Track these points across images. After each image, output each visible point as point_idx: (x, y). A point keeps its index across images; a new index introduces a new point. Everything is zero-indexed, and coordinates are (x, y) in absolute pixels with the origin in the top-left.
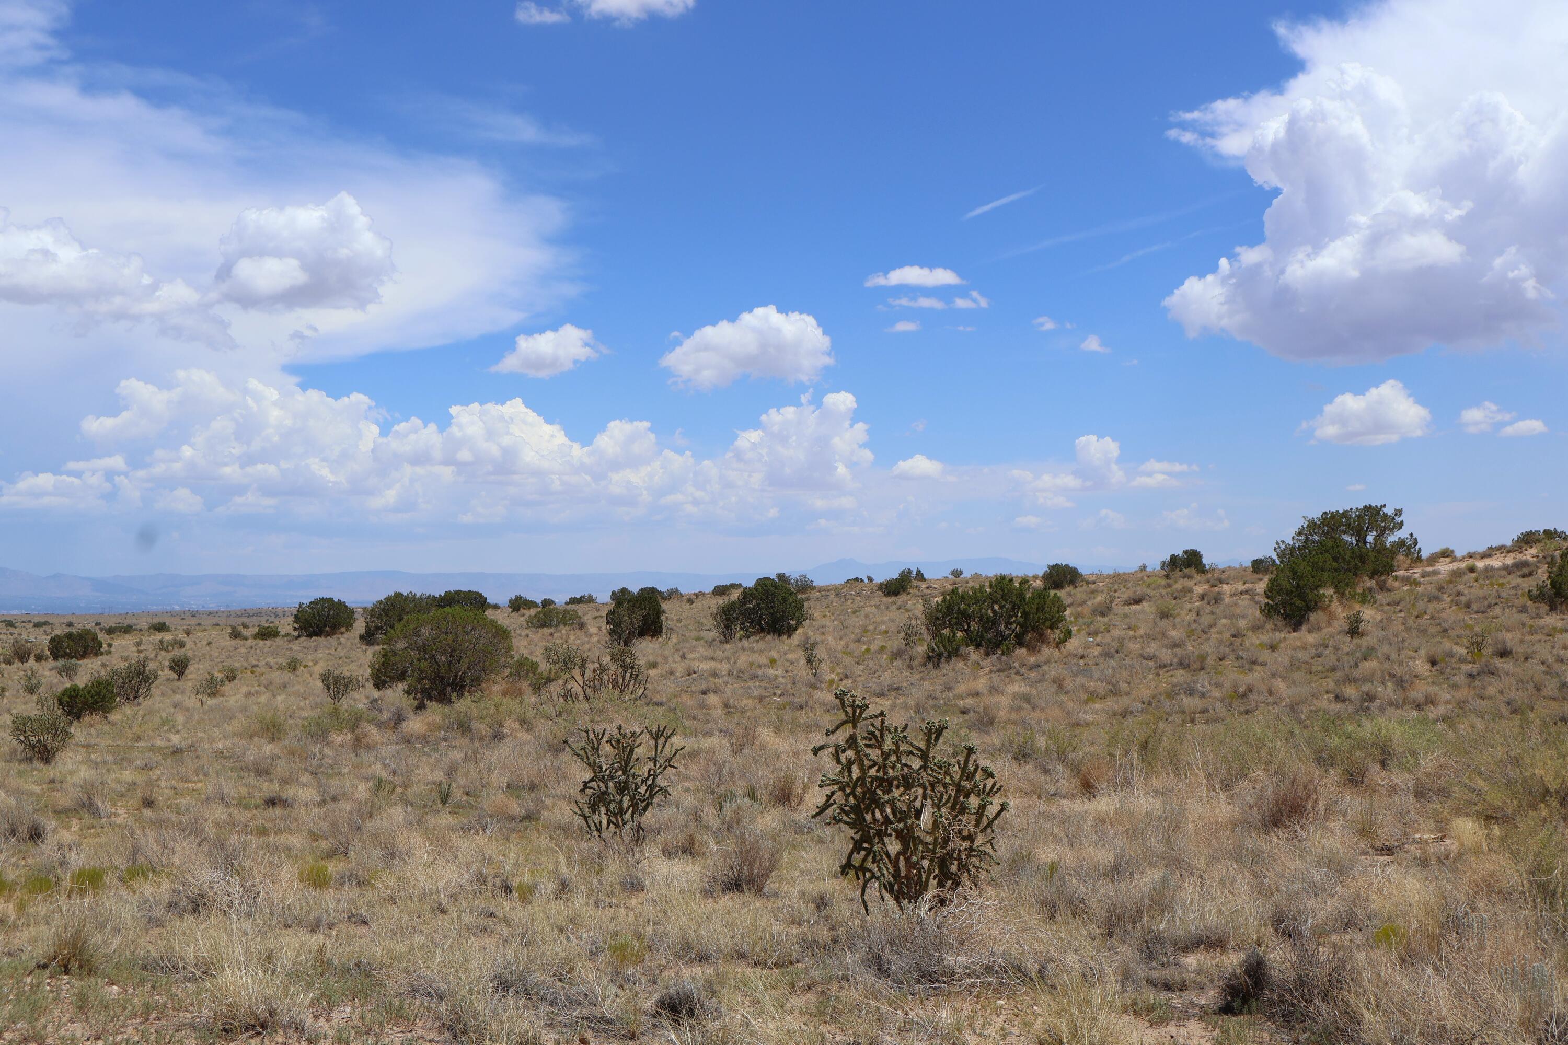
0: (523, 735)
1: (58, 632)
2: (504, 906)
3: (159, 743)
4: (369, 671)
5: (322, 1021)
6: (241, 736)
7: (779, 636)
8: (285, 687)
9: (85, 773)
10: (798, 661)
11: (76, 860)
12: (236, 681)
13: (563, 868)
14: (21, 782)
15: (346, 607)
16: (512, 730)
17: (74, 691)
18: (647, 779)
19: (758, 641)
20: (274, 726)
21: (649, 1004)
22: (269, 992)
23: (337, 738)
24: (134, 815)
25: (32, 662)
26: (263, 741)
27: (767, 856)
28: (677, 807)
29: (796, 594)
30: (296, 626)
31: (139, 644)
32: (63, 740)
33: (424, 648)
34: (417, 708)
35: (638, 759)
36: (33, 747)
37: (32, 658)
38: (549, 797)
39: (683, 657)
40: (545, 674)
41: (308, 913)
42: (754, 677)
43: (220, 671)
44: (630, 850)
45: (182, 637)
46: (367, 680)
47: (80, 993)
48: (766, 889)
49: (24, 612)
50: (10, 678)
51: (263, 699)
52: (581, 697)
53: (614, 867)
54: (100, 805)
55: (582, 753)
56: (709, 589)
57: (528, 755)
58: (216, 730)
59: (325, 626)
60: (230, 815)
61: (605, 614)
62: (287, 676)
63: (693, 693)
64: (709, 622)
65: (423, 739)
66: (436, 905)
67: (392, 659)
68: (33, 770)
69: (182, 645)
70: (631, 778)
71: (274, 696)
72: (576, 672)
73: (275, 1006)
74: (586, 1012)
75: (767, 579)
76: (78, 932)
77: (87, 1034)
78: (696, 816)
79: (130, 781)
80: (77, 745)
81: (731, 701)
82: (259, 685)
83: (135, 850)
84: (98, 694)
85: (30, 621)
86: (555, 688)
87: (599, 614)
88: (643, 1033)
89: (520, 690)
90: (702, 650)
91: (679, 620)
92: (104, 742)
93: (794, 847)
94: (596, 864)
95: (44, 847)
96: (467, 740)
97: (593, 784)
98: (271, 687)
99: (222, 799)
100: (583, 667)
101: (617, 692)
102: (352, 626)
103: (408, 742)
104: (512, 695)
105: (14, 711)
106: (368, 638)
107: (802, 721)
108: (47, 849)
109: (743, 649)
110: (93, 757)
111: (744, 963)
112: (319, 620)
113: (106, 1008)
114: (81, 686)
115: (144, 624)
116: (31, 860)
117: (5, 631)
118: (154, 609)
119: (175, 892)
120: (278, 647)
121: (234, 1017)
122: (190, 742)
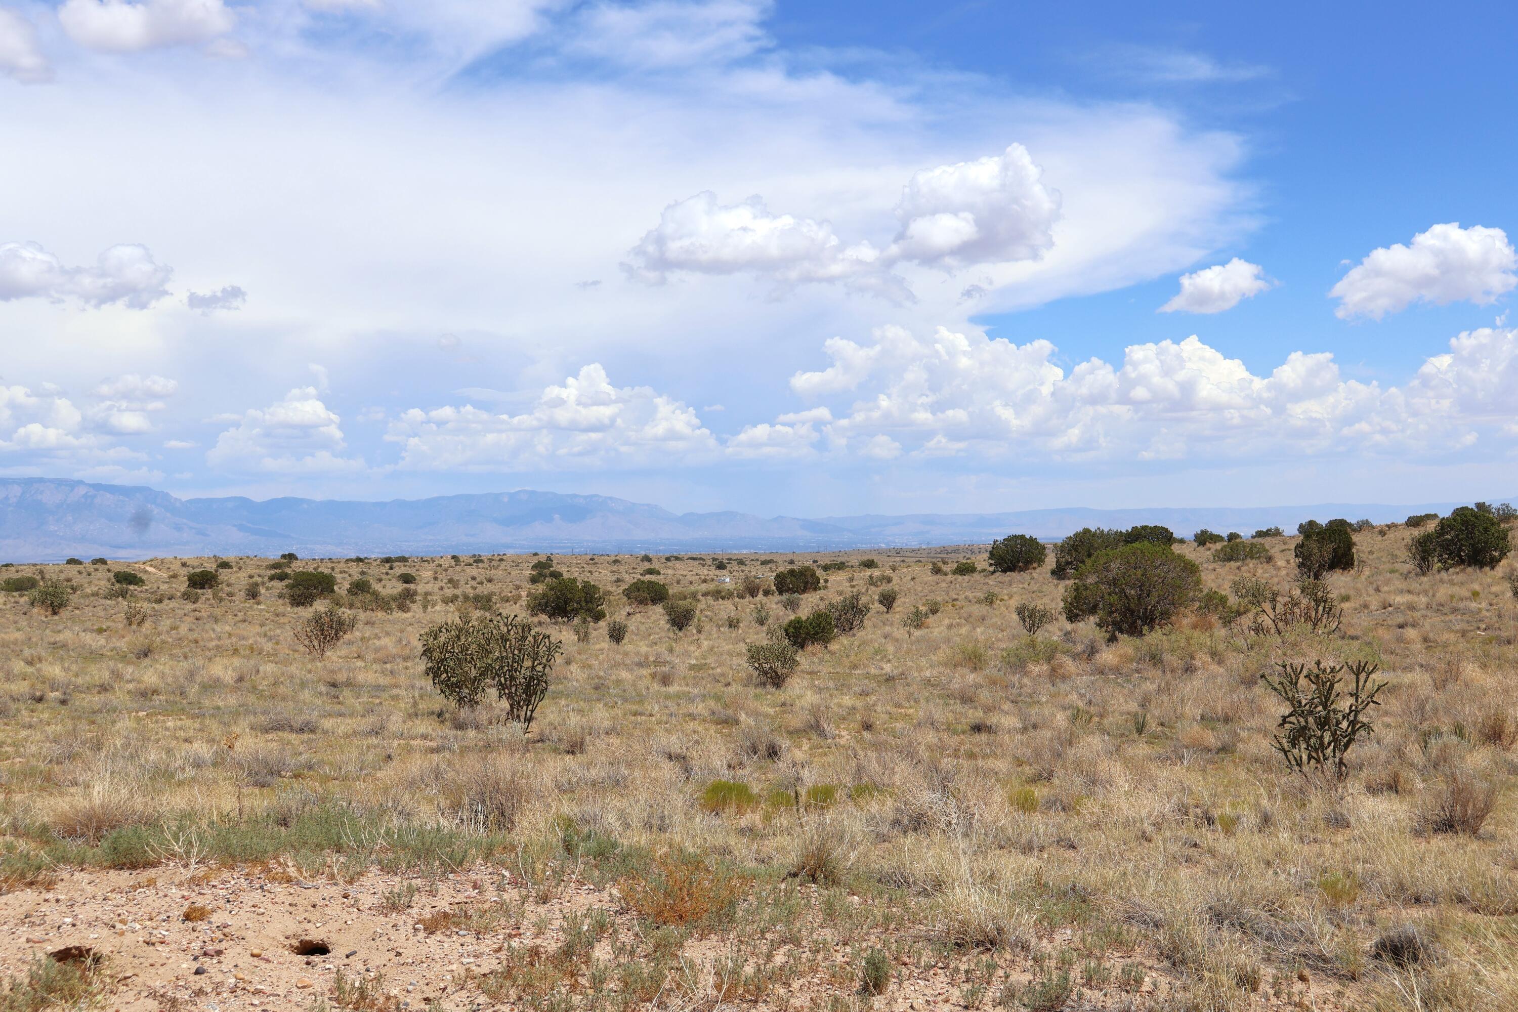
0: (1214, 667)
1: (781, 569)
2: (1207, 837)
3: (873, 671)
4: (1062, 604)
5: (1045, 942)
6: (946, 665)
7: (1481, 567)
8: (983, 620)
9: (811, 698)
10: (1503, 593)
11: (810, 777)
12: (939, 614)
13: (1265, 802)
14: (757, 704)
15: (1037, 543)
16: (1204, 663)
17: (798, 622)
18: (1349, 714)
19: (1457, 573)
20: (975, 657)
21: (1368, 945)
22: (996, 911)
23: (1035, 669)
24: (856, 737)
25: (760, 596)
26: (966, 671)
27: (1481, 797)
28: (1378, 743)
29: (1499, 525)
30: (992, 562)
31: (851, 580)
32: (791, 667)
33: (1114, 582)
34: (1109, 640)
35: (1338, 695)
36: (766, 673)
37: (761, 592)
38: (1244, 729)
39: (1378, 590)
40: (1235, 607)
41: (1020, 835)
42: (1455, 610)
43: (924, 605)
44: (1331, 787)
45: (889, 573)
46: (1060, 613)
47: (827, 901)
48: (1481, 831)
49: (752, 551)
50: (743, 611)
51: (964, 630)
52: (1273, 631)
53: (1317, 803)
54: (826, 727)
55: (1279, 687)
56: (1402, 519)
57: (1220, 688)
58: (923, 659)
59: (1018, 562)
60: (940, 739)
61: (1293, 547)
62: (984, 609)
63: (1389, 626)
64: (1404, 554)
65: (1116, 670)
66: (1140, 834)
67: (1084, 593)
68: (767, 693)
69: (889, 580)
70: (1332, 713)
71: (974, 628)
72: (1267, 606)
73: (1002, 924)
74: (1302, 949)
75: (1466, 508)
76: (823, 845)
77: (836, 939)
78: (1399, 752)
79: (850, 705)
80: (802, 671)
81: (1431, 635)
82: (960, 618)
83: (860, 768)
84: (819, 625)
85: (757, 560)
86: (1246, 621)
87: (1286, 547)
88: (1364, 974)
89: (1210, 623)
90: (1397, 583)
91: (1371, 552)
92: (826, 670)
93: (1509, 789)
94: (1299, 798)
95: (780, 764)
96: (1159, 672)
97: (1292, 719)
98: (971, 620)
99: (932, 724)
100: (1274, 600)
101: (1310, 626)
102: (1043, 561)
103: (1102, 673)
104: (1202, 628)
105: (748, 641)
106: (1059, 573)
107: (1511, 657)
108: (782, 767)
109: (1442, 581)
110: (817, 682)
111: (1465, 907)
112: (1013, 556)
113: (850, 917)
114: (804, 618)
115: (855, 561)
116: (770, 776)
117: (737, 568)
118: (864, 546)
119: (898, 810)
120: (976, 581)
121: (965, 933)
122: (900, 670)
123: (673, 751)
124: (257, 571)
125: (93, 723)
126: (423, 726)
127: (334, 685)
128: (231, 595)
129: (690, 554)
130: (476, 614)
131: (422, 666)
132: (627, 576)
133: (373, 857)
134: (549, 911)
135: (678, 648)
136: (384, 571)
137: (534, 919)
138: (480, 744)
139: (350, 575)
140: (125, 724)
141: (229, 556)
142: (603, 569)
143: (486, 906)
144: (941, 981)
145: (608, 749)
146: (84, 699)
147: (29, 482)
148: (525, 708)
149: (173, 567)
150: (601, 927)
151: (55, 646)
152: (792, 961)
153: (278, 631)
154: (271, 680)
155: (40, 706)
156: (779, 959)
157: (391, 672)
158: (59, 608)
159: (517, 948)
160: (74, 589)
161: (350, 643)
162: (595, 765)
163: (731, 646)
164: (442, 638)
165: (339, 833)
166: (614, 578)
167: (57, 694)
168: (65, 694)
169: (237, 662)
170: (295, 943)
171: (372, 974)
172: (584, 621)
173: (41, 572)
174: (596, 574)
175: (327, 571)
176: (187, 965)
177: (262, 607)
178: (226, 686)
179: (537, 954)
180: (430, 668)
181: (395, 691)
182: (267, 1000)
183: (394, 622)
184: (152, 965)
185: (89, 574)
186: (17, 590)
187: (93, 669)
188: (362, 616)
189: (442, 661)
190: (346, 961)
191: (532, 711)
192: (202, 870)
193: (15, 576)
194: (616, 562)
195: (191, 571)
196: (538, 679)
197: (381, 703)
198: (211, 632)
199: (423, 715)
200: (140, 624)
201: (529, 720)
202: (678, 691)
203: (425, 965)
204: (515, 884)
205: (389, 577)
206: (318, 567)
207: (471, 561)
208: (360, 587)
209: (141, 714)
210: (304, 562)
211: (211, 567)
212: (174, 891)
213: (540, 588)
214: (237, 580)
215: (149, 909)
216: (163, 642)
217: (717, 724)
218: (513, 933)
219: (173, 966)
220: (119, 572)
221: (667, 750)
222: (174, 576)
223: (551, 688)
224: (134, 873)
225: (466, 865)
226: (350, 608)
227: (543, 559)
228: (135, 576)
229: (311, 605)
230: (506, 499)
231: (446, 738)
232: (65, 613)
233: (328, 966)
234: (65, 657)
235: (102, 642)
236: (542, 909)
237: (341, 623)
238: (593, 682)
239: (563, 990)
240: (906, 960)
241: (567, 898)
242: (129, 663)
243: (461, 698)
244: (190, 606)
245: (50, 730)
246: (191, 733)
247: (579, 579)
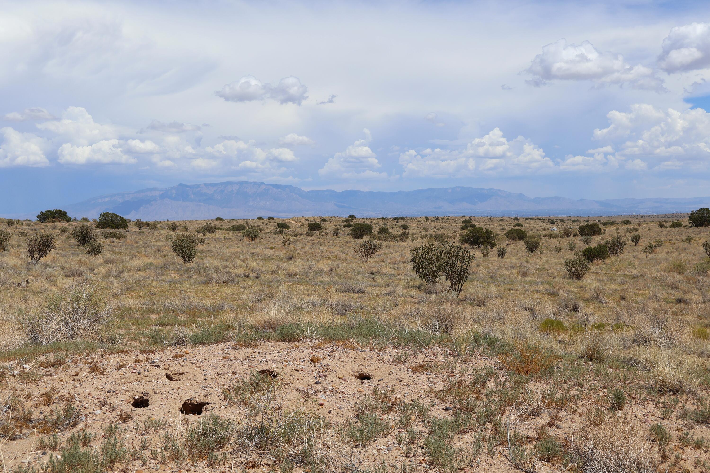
1: (582, 224)
3: (627, 273)
5: (704, 393)
6: (665, 271)
8: (685, 250)
9: (595, 284)
11: (593, 320)
12: (662, 247)
14: (569, 287)
17: (590, 249)
20: (680, 267)
22: (680, 376)
24: (617, 303)
25: (572, 237)
26: (675, 274)
30: (690, 221)
31: (617, 230)
32: (586, 270)
36: (573, 273)
37: (572, 236)
41: (698, 349)
43: (654, 242)
45: (637, 226)
47: (597, 369)
49: (568, 216)
50: (563, 244)
51: (674, 255)
54: (602, 298)
58: (653, 268)
59: (705, 222)
60: (660, 305)
62: (686, 245)
68: (573, 282)
69: (637, 230)
71: (680, 254)
73: (682, 382)
76: (596, 344)
77: (600, 386)
79: (615, 289)
80: (591, 272)
82: (673, 249)
83: (618, 317)
84: (600, 251)
85: (570, 220)
92: (603, 272)
98: (678, 250)
99: (656, 298)
105: (565, 258)
108: (580, 314)
110: (598, 278)
112: (702, 219)
113: (608, 376)
114: (593, 247)
115: (620, 221)
116: (574, 319)
117: (560, 224)
118: (624, 214)
119: (636, 335)
120: (682, 231)
121: (664, 385)
122: (641, 273)
123: (527, 307)
124: (338, 223)
125: (270, 287)
126: (412, 292)
127: (372, 273)
128: (327, 233)
129: (537, 217)
130: (436, 244)
131: (411, 265)
132: (507, 227)
133: (390, 341)
134: (467, 367)
135: (530, 261)
136: (394, 224)
137: (460, 369)
138: (438, 301)
139: (379, 225)
140: (283, 287)
141: (326, 216)
142: (496, 223)
143: (440, 363)
144: (651, 406)
145: (496, 305)
146: (265, 277)
147: (241, 183)
148: (458, 285)
149: (302, 221)
150: (490, 374)
151: (254, 255)
152: (578, 393)
153: (347, 250)
154: (345, 270)
155: (248, 279)
156: (573, 392)
157: (397, 268)
158: (255, 238)
159: (452, 381)
160: (261, 230)
161: (379, 255)
162: (490, 311)
163: (556, 260)
164: (421, 252)
165: (375, 331)
166: (500, 228)
167: (255, 274)
168: (258, 274)
169: (329, 262)
170: (357, 374)
171: (389, 389)
172: (486, 247)
173: (247, 223)
174: (492, 226)
175: (369, 223)
176: (312, 380)
177: (340, 239)
178: (325, 273)
179: (461, 383)
180: (415, 266)
181: (399, 277)
182: (345, 396)
183: (399, 247)
184: (298, 379)
185: (267, 224)
186: (237, 230)
187: (269, 264)
188: (384, 243)
189: (420, 263)
190: (378, 383)
191: (461, 286)
192: (317, 343)
193: (236, 224)
194: (501, 220)
195: (310, 222)
196: (464, 272)
197: (393, 282)
198: (319, 250)
199: (412, 287)
200: (288, 245)
201: (460, 291)
202: (530, 280)
203: (412, 386)
204: (452, 354)
205: (397, 226)
206: (365, 221)
207: (434, 219)
208: (383, 231)
209: (290, 283)
210: (359, 219)
211: (318, 221)
212: (306, 350)
213: (466, 232)
214: (329, 227)
215: (296, 357)
216: (298, 253)
217: (549, 295)
218: (451, 375)
219: (307, 380)
220: (279, 223)
221: (524, 306)
222: (302, 225)
223: (470, 277)
224: (290, 343)
225: (430, 346)
226: (379, 240)
227: (467, 219)
228: (286, 225)
229: (362, 238)
230: (450, 191)
231: (422, 297)
232: (257, 240)
233: (370, 384)
234: (257, 259)
235: (273, 253)
236: (464, 366)
237: (375, 246)
238: (490, 275)
239: (473, 399)
240: (634, 396)
241: (475, 362)
242: (284, 262)
243: (429, 280)
244: (309, 238)
245: (252, 289)
246: (311, 292)
247: (484, 228)
